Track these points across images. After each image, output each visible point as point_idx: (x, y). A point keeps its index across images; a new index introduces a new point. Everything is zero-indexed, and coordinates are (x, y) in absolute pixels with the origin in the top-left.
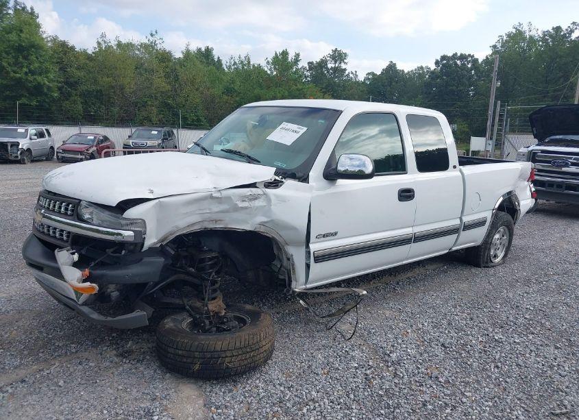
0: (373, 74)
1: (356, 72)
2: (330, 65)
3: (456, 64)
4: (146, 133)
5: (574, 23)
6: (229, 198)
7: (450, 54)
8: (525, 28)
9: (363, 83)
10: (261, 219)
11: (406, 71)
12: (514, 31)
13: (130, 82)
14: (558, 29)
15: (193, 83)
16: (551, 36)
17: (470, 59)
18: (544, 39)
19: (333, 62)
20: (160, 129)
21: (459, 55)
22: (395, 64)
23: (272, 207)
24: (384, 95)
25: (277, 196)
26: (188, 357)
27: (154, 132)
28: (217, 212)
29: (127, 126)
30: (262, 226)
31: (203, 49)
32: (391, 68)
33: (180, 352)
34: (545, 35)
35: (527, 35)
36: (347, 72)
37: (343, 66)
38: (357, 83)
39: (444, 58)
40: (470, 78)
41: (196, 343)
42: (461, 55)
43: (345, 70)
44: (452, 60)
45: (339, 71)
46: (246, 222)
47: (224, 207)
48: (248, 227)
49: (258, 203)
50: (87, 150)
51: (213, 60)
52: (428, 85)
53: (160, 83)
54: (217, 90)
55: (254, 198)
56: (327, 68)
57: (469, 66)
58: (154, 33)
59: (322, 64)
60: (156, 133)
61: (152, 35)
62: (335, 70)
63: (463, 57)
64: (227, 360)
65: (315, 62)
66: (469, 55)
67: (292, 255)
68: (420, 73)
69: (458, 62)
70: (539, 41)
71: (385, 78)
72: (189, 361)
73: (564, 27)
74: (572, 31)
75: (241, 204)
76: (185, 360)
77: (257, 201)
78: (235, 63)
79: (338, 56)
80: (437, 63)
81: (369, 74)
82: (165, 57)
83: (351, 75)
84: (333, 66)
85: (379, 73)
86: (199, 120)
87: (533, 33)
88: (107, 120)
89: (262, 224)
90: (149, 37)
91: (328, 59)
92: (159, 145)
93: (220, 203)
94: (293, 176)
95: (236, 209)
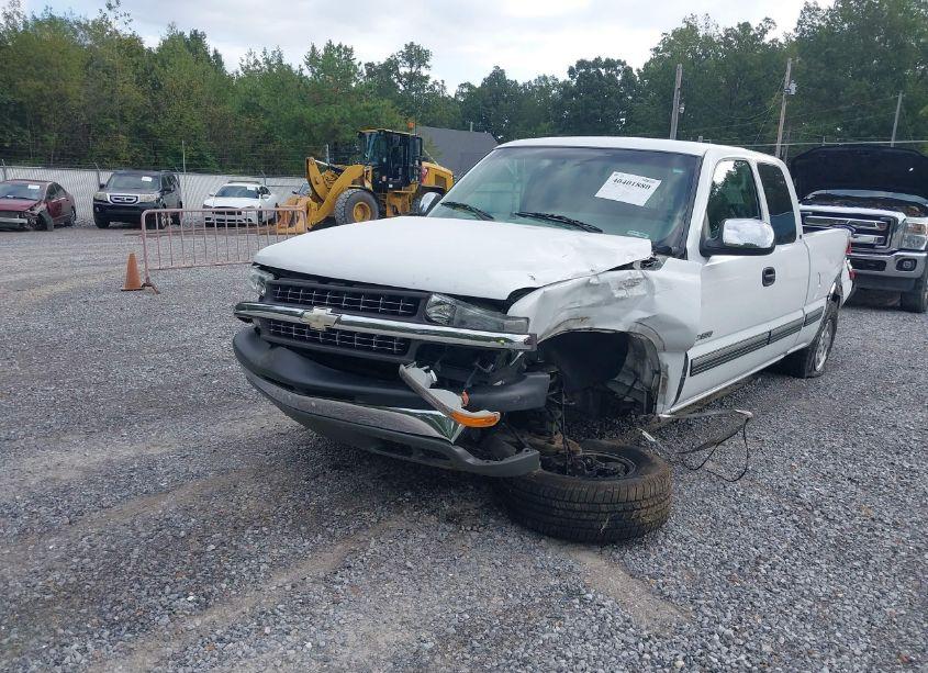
0: (468, 85)
1: (443, 81)
2: (403, 70)
3: (599, 73)
4: (131, 179)
5: (767, 20)
6: (606, 285)
7: (590, 59)
8: (700, 23)
9: (455, 100)
10: (639, 314)
11: (520, 83)
12: (684, 26)
13: (76, 89)
14: (746, 27)
15: (188, 94)
16: (736, 37)
17: (620, 67)
18: (727, 43)
19: (408, 64)
20: (156, 173)
21: (604, 60)
22: (503, 72)
23: (656, 297)
24: (487, 122)
25: (661, 281)
26: (589, 512)
27: (145, 179)
28: (589, 306)
29: (91, 167)
30: (639, 326)
31: (187, 35)
32: (497, 77)
33: (577, 506)
34: (728, 35)
35: (701, 33)
36: (430, 82)
37: (424, 72)
38: (446, 100)
39: (581, 64)
40: (621, 97)
41: (602, 492)
42: (608, 60)
43: (427, 78)
44: (594, 67)
45: (416, 80)
46: (617, 319)
47: (596, 298)
48: (620, 327)
49: (638, 291)
50: (31, 209)
51: (206, 54)
52: (558, 106)
53: (130, 92)
54: (230, 108)
55: (633, 283)
56: (398, 75)
57: (619, 78)
58: (114, 3)
59: (390, 66)
60: (149, 179)
61: (110, 7)
62: (412, 77)
63: (610, 64)
64: (643, 512)
65: (376, 64)
66: (619, 61)
67: (667, 366)
68: (543, 86)
69: (603, 71)
70: (720, 43)
71: (488, 93)
72: (592, 517)
73: (754, 25)
74: (765, 31)
75: (618, 294)
76: (585, 517)
77: (635, 289)
78: (256, 62)
79: (416, 55)
80: (571, 71)
81: (463, 86)
82: (132, 46)
83: (437, 87)
84: (408, 71)
85: (477, 84)
86: (201, 158)
87: (712, 31)
88: (35, 155)
89: (640, 322)
90: (106, 10)
91: (400, 58)
92: (158, 201)
93: (593, 293)
94: (668, 252)
95: (611, 301)
